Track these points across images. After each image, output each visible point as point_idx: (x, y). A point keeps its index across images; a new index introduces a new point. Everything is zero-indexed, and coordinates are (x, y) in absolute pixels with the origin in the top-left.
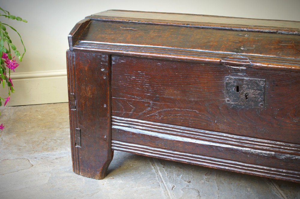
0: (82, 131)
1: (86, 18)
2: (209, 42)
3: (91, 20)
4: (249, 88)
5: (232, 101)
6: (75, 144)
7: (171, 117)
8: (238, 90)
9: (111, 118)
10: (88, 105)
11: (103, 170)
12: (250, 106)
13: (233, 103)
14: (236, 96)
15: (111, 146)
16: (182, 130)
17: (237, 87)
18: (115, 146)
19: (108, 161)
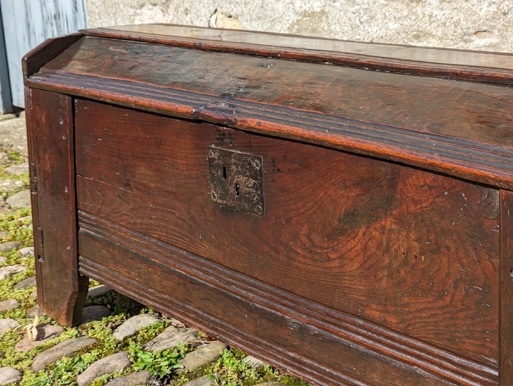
0: (44, 233)
2: (203, 77)
3: (83, 35)
4: (239, 173)
5: (219, 198)
6: (39, 257)
7: (146, 221)
8: (225, 176)
9: (77, 215)
10: (47, 186)
11: (68, 310)
12: (243, 210)
13: (219, 201)
14: (223, 188)
15: (78, 266)
16: (160, 247)
17: (224, 169)
18: (82, 267)
19: (74, 293)
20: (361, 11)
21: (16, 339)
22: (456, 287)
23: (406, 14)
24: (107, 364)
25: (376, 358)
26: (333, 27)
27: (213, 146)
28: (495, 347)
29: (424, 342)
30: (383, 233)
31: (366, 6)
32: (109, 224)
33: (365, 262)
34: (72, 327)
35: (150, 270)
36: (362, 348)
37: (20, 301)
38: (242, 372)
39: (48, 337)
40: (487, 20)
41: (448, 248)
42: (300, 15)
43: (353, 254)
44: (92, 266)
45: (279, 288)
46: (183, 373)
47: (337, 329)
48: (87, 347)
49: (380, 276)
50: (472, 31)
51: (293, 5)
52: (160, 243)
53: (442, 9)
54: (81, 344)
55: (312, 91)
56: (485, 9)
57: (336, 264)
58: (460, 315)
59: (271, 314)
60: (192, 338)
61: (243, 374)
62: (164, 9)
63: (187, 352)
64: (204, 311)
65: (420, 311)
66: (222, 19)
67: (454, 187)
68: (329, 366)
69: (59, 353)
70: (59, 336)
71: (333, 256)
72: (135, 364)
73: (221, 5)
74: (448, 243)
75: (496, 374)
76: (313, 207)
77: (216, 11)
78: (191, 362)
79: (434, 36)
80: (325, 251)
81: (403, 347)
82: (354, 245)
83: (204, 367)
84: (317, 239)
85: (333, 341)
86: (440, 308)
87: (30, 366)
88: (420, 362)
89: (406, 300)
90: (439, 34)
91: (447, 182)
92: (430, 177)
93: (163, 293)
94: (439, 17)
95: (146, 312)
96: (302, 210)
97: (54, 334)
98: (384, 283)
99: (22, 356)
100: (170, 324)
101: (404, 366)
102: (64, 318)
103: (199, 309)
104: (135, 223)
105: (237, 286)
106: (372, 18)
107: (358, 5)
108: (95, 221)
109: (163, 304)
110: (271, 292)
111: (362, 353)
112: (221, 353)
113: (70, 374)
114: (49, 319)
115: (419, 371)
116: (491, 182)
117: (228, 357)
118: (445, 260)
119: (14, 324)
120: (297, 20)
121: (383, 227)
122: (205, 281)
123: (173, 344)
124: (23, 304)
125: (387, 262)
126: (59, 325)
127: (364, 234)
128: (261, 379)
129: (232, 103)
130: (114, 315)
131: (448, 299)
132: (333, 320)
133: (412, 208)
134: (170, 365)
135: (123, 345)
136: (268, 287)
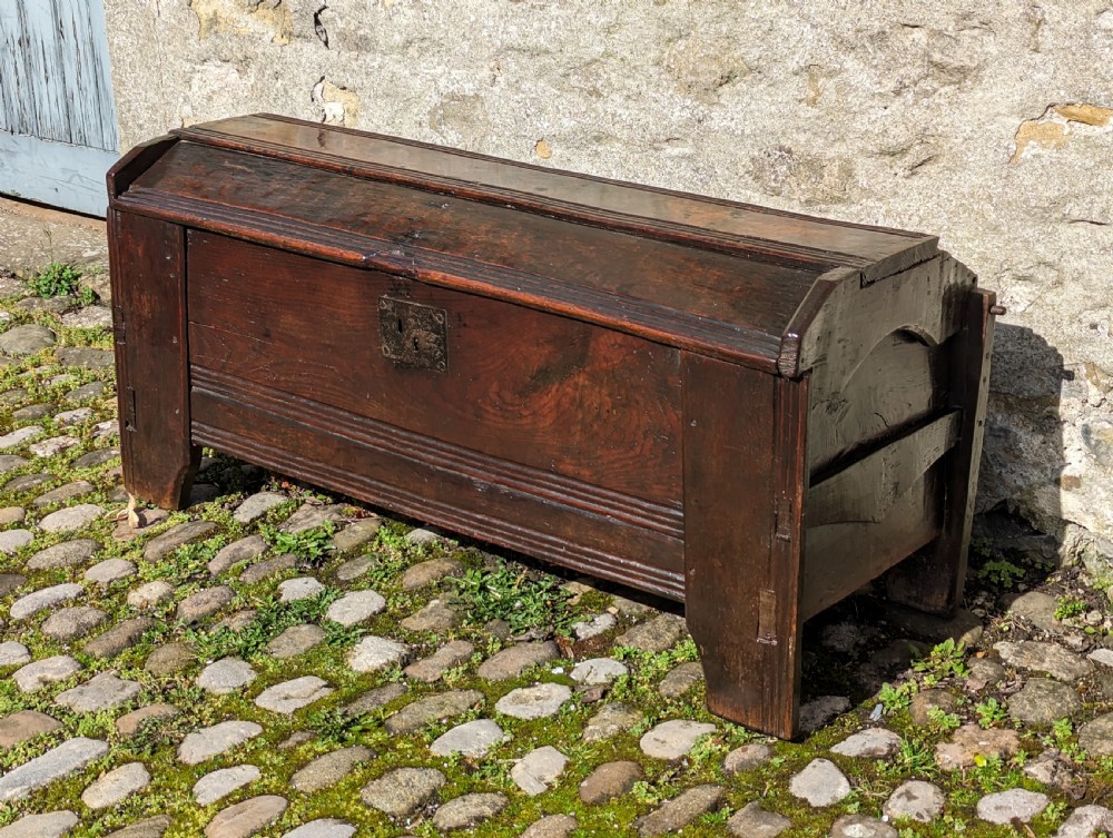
0: (137, 393)
1: (171, 132)
2: (365, 214)
3: (178, 139)
4: (418, 327)
5: (393, 353)
6: (127, 424)
7: (293, 377)
8: (400, 329)
9: (189, 370)
10: (145, 336)
11: (175, 489)
12: (423, 366)
13: (394, 357)
14: (398, 343)
15: (191, 434)
16: (313, 408)
17: (400, 321)
18: (197, 435)
19: (184, 467)
20: (528, 101)
21: (109, 528)
22: (645, 437)
23: (584, 109)
24: (240, 549)
25: (569, 511)
26: (490, 117)
27: (385, 296)
28: (680, 490)
29: (616, 492)
30: (577, 389)
31: (534, 95)
32: (240, 382)
33: (558, 417)
34: (178, 511)
35: (300, 435)
36: (555, 504)
37: (93, 483)
38: (406, 550)
39: (152, 523)
40: (680, 126)
41: (638, 402)
42: (445, 97)
43: (546, 411)
44: (212, 433)
45: (466, 448)
46: (337, 554)
47: (529, 486)
48: (207, 532)
49: (573, 431)
50: (663, 138)
51: (436, 83)
52: (312, 404)
53: (628, 108)
54: (198, 530)
55: (498, 242)
56: (677, 114)
57: (529, 420)
58: (649, 463)
59: (455, 476)
60: (335, 516)
61: (408, 552)
62: (241, 69)
63: (335, 532)
64: (372, 479)
65: (613, 463)
66: (332, 91)
67: (642, 346)
68: (520, 525)
69: (175, 540)
70: (165, 521)
71: (525, 413)
72: (275, 547)
73: (330, 71)
74: (637, 397)
75: (682, 514)
76: (503, 363)
77: (323, 78)
78: (343, 542)
79: (618, 140)
80: (517, 408)
81: (596, 498)
82: (547, 401)
83: (359, 546)
84: (508, 396)
85: (524, 499)
86: (632, 458)
87: (142, 556)
88: (613, 511)
89: (599, 452)
90: (625, 137)
91: (635, 342)
92: (619, 337)
93: (318, 461)
94: (624, 117)
95: (268, 490)
96: (492, 367)
97: (160, 519)
98: (577, 437)
99: (127, 545)
100: (304, 502)
101: (597, 516)
102: (168, 499)
103: (366, 476)
104: (277, 381)
105: (415, 448)
106: (541, 111)
107: (523, 92)
108: (217, 378)
109: (316, 474)
110: (456, 453)
111: (555, 509)
112: (377, 531)
113: (197, 562)
114: (144, 503)
115: (612, 520)
116: (673, 344)
117: (387, 535)
118: (634, 413)
119: (99, 510)
120: (442, 103)
121: (576, 384)
122: (375, 444)
123: (315, 524)
124: (100, 486)
125: (580, 416)
126: (160, 508)
127: (557, 390)
128: (431, 556)
129: (408, 250)
130: (229, 495)
131: (638, 450)
132: (525, 478)
133: (604, 365)
134: (319, 546)
135: (251, 528)
136: (453, 448)
